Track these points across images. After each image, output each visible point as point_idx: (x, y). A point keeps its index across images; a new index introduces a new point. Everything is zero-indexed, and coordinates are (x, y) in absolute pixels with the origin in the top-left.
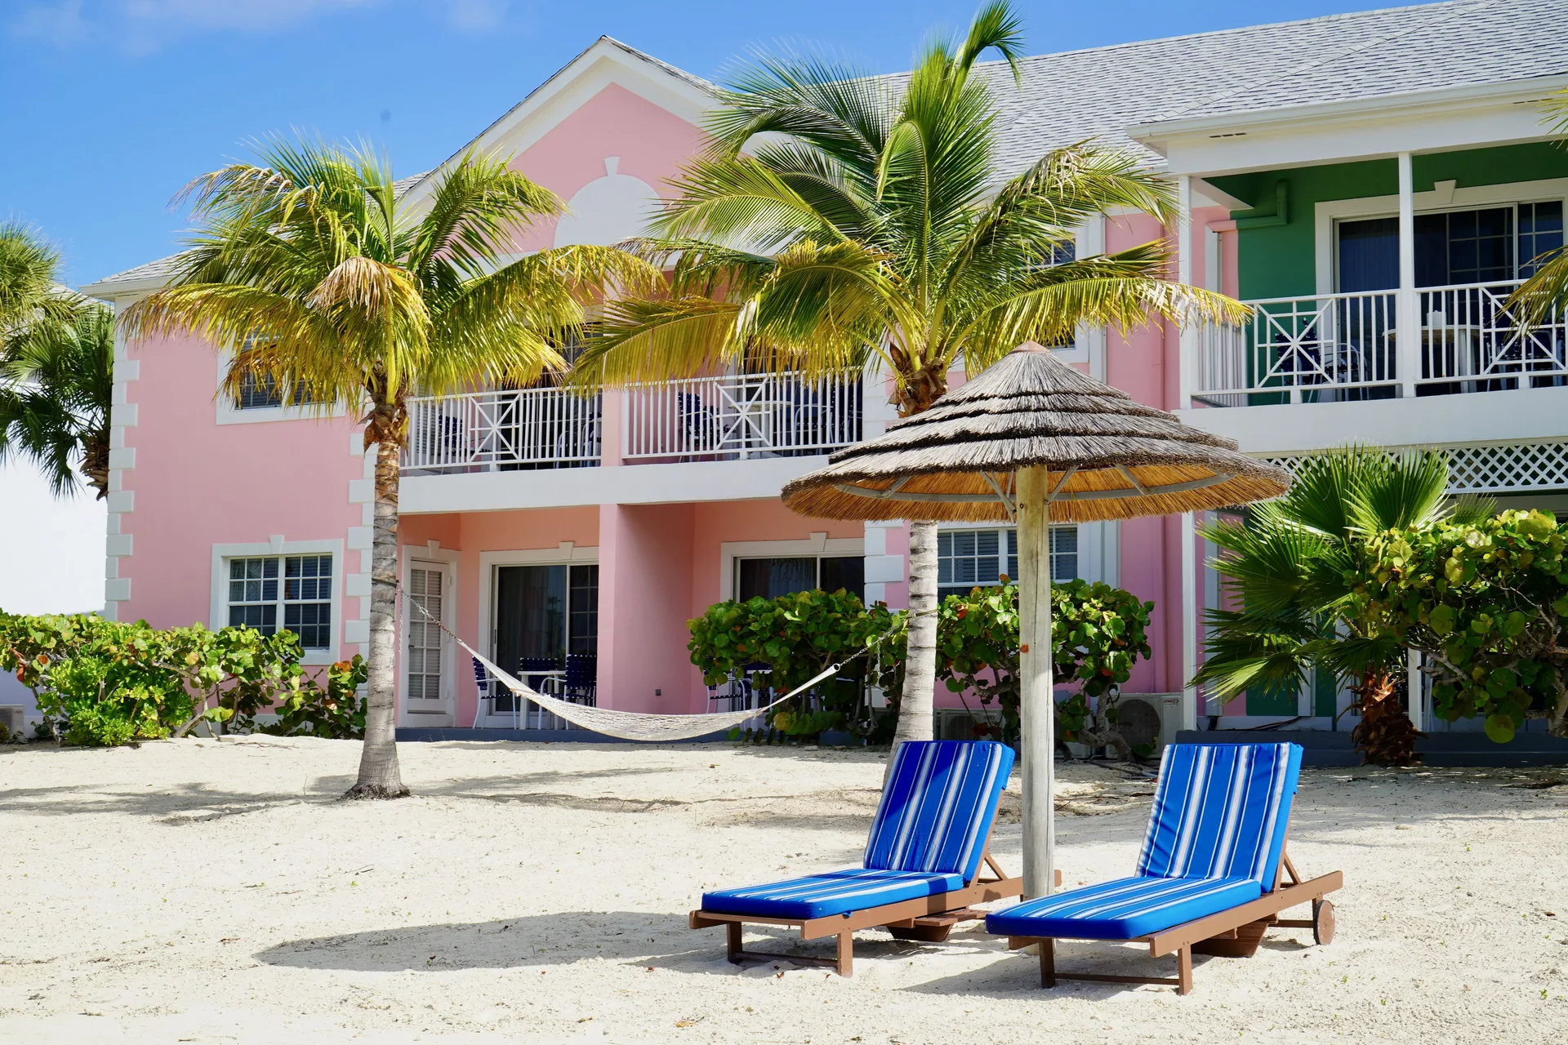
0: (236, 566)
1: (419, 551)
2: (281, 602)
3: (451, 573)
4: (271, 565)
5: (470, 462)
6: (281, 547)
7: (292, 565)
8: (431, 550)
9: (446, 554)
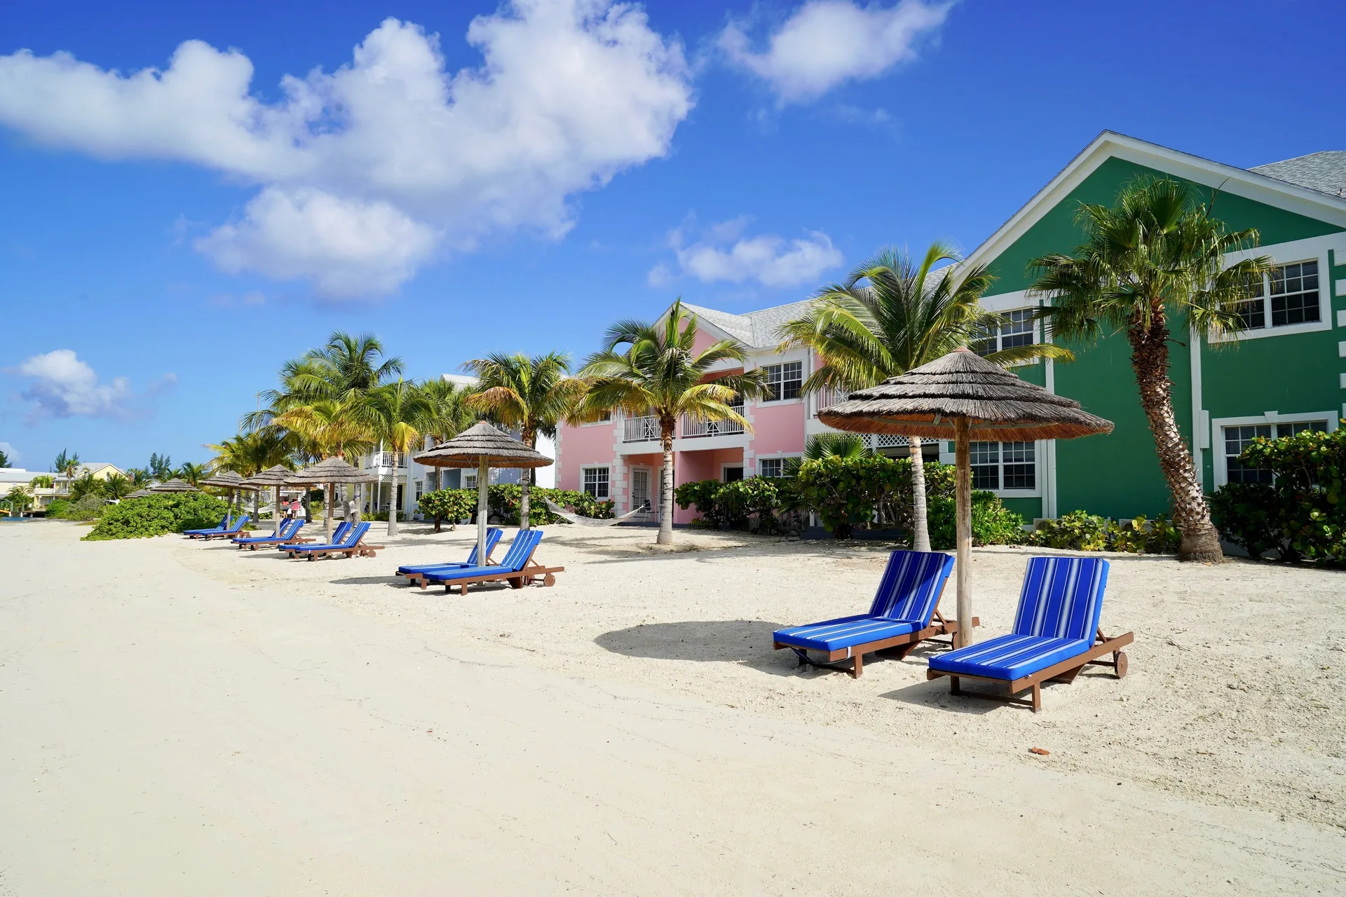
0: (587, 471)
1: (636, 466)
2: (597, 482)
3: (650, 473)
4: (595, 470)
5: (644, 438)
6: (597, 465)
7: (600, 470)
8: (641, 466)
9: (647, 467)
